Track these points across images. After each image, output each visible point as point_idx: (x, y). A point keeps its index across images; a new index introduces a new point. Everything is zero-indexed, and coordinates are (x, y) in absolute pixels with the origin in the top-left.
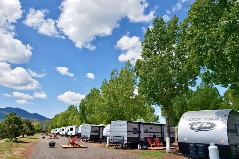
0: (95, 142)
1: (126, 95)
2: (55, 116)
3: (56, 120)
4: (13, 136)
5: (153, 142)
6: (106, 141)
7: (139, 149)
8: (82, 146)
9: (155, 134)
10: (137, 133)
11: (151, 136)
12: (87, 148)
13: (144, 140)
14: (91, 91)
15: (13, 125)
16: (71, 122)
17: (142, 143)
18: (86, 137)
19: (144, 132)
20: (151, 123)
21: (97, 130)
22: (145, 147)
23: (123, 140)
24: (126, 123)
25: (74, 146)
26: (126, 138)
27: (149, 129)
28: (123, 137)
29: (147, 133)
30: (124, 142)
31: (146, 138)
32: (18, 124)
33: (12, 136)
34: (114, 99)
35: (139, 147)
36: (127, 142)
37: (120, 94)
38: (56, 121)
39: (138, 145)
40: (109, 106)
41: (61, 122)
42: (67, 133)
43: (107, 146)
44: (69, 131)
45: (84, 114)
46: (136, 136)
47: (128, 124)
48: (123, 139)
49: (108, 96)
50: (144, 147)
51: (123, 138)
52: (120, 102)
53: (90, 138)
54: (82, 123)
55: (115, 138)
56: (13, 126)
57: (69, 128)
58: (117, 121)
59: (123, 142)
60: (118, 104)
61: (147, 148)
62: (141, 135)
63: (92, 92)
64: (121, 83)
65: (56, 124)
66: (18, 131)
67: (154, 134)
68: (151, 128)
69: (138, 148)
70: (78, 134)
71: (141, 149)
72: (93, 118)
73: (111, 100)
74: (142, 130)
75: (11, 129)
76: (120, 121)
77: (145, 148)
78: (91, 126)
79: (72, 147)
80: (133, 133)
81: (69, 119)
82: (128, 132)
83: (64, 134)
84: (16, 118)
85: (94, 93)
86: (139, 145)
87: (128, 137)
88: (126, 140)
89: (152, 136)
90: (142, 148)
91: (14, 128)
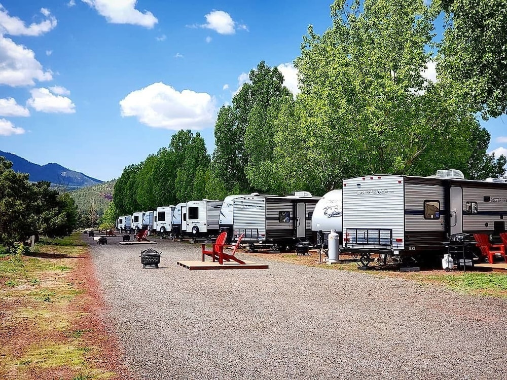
0: (283, 250)
1: (395, 87)
2: (125, 171)
3: (133, 186)
4: (15, 237)
5: (494, 246)
6: (326, 247)
7: (448, 269)
8: (248, 263)
9: (502, 218)
10: (437, 216)
11: (487, 225)
12: (266, 267)
13: (464, 239)
14: (251, 80)
15: (10, 200)
16: (186, 188)
17: (460, 248)
18: (252, 237)
19: (464, 213)
20: (490, 180)
21: (288, 213)
22: (469, 262)
23: (391, 242)
24: (400, 182)
25: (224, 263)
26: (399, 234)
27: (480, 201)
28: (391, 230)
29: (475, 214)
30: (394, 246)
31: (470, 234)
32: (24, 198)
33: (11, 235)
34: (349, 102)
35: (446, 261)
36: (403, 245)
37: (371, 82)
38: (130, 189)
39: (443, 257)
40: (333, 127)
41: (150, 191)
42: (180, 226)
43: (329, 263)
44: (185, 219)
45: (234, 161)
46: (436, 225)
47: (408, 186)
48: (391, 236)
49: (326, 93)
50: (466, 261)
51: (391, 233)
52: (373, 114)
53: (264, 239)
54: (229, 190)
55: (361, 234)
56: (10, 205)
57: (184, 207)
58: (364, 179)
59: (389, 248)
60: (366, 119)
61: (475, 265)
62: (452, 223)
63: (255, 83)
64: (373, 43)
65: (132, 196)
66: (30, 220)
67: (497, 218)
68: (487, 199)
69: (445, 265)
70: (221, 226)
71: (455, 270)
72: (267, 172)
73: (338, 106)
74: (456, 206)
75: (4, 215)
76: (375, 177)
77: (471, 264)
78: (267, 200)
79: (217, 264)
80: (426, 219)
81: (177, 180)
82: (407, 212)
83: (169, 229)
84: (14, 180)
85: (263, 83)
86: (446, 256)
87: (408, 229)
88: (401, 240)
89: (491, 227)
90: (458, 264)
91: (15, 212)
